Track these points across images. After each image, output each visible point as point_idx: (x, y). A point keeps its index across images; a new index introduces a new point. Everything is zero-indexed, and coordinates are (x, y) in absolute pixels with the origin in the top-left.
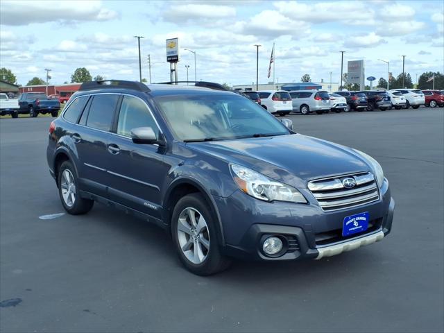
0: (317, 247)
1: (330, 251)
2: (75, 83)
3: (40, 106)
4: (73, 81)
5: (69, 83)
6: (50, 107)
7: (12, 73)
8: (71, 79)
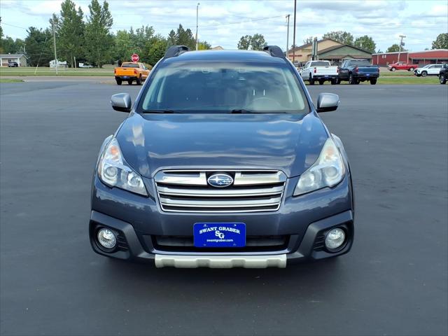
0: (155, 251)
1: (173, 260)
2: (435, 50)
3: (359, 73)
4: (433, 48)
5: (430, 49)
6: (368, 75)
7: (373, 40)
8: (432, 46)
